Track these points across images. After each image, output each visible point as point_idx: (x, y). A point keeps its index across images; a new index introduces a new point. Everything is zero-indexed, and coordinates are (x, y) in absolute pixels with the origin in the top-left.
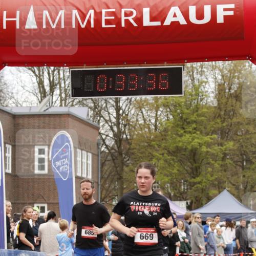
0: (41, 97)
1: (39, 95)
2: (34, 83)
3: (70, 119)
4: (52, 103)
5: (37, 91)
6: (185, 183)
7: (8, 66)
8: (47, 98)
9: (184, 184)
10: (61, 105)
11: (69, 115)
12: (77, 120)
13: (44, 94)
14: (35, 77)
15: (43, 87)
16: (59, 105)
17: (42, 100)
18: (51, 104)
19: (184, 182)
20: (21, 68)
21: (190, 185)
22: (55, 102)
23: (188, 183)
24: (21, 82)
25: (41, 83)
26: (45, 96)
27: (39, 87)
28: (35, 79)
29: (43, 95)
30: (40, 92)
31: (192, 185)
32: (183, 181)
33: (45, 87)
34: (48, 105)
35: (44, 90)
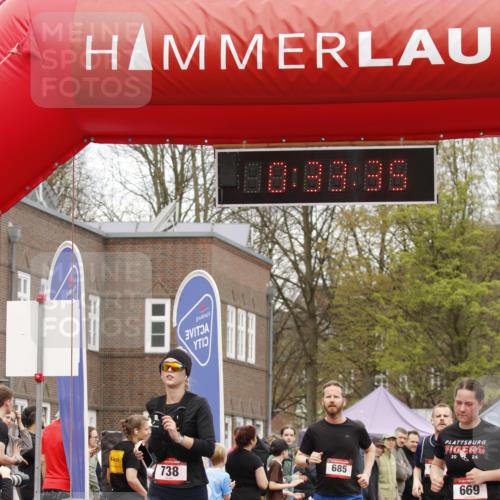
0: (159, 204)
1: (154, 200)
2: (144, 177)
3: (215, 248)
4: (180, 215)
5: (151, 192)
6: (438, 373)
7: (95, 142)
8: (171, 205)
9: (436, 376)
10: (197, 220)
11: (211, 239)
12: (229, 250)
13: (163, 198)
14: (146, 164)
15: (163, 184)
16: (194, 219)
17: (159, 209)
18: (179, 217)
19: (436, 371)
20: (120, 147)
21: (448, 379)
22: (186, 213)
23: (442, 375)
24: (120, 173)
25: (158, 177)
26: (166, 203)
27: (155, 184)
28: (146, 169)
29: (161, 200)
30: (156, 193)
31: (451, 378)
32: (433, 370)
33: (167, 185)
34: (172, 219)
35: (165, 190)
